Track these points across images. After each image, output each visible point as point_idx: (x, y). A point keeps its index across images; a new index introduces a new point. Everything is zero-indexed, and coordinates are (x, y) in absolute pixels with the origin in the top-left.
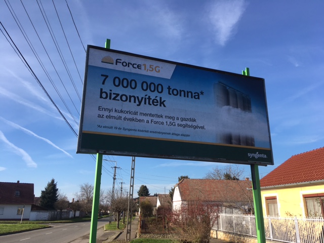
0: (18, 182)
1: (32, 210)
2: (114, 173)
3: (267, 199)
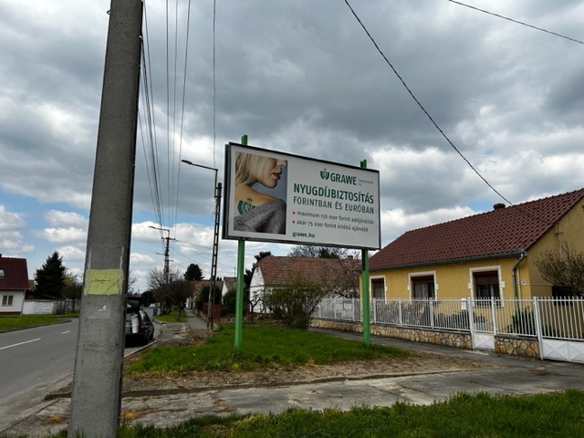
1: (27, 298)
3: (374, 281)
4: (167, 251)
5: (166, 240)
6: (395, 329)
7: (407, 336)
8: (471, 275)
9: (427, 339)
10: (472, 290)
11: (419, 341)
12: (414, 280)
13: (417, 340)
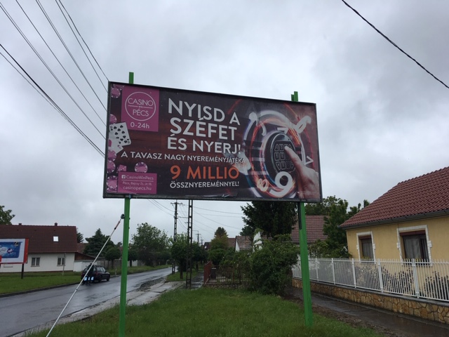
0: (56, 224)
1: (76, 259)
2: (174, 210)
3: (361, 239)
6: (376, 297)
7: (389, 306)
12: (404, 236)
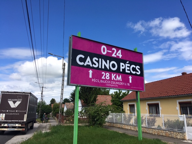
3: (130, 105)
4: (42, 92)
5: (42, 88)
6: (144, 128)
7: (151, 132)
8: (178, 103)
9: (161, 134)
10: (178, 110)
11: (157, 135)
12: (149, 105)
13: (156, 134)
